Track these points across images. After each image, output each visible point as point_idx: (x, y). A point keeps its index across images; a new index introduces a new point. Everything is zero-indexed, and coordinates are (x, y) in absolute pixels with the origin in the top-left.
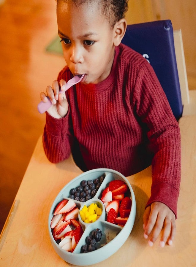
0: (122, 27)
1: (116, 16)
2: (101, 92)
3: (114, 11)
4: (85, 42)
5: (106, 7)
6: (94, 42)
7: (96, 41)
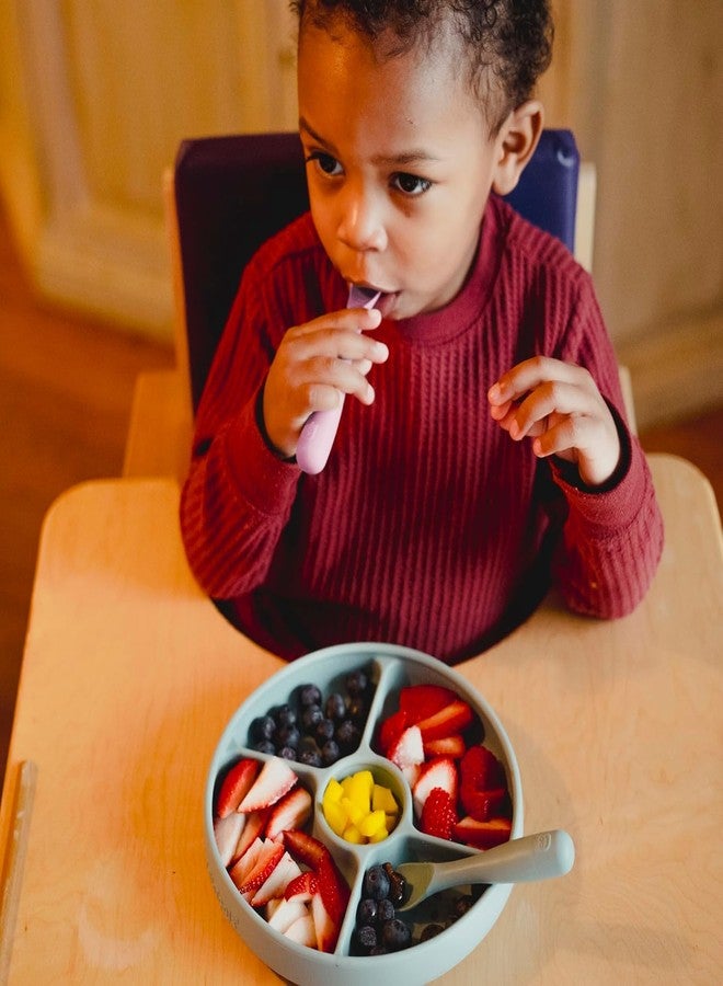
0: (526, 128)
1: (509, 95)
2: (434, 347)
3: (505, 77)
4: (394, 180)
5: (481, 66)
6: (429, 183)
7: (436, 183)
